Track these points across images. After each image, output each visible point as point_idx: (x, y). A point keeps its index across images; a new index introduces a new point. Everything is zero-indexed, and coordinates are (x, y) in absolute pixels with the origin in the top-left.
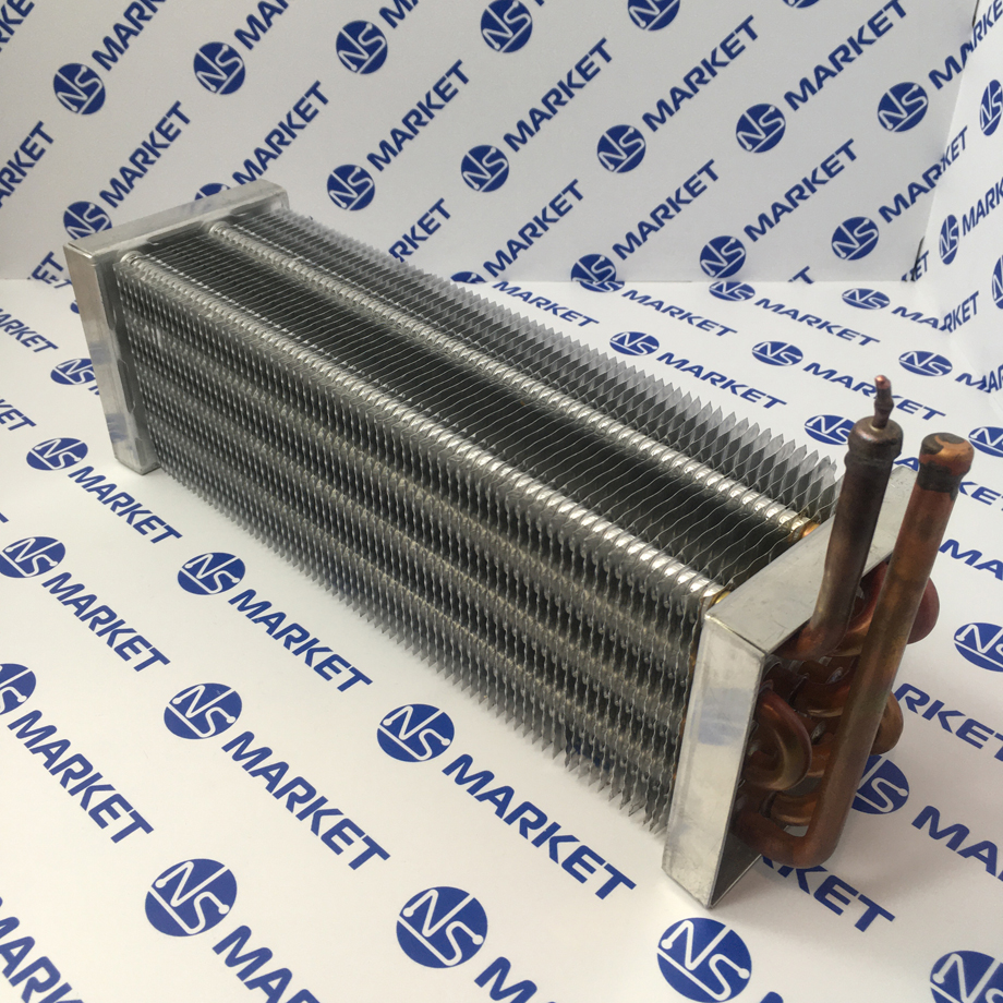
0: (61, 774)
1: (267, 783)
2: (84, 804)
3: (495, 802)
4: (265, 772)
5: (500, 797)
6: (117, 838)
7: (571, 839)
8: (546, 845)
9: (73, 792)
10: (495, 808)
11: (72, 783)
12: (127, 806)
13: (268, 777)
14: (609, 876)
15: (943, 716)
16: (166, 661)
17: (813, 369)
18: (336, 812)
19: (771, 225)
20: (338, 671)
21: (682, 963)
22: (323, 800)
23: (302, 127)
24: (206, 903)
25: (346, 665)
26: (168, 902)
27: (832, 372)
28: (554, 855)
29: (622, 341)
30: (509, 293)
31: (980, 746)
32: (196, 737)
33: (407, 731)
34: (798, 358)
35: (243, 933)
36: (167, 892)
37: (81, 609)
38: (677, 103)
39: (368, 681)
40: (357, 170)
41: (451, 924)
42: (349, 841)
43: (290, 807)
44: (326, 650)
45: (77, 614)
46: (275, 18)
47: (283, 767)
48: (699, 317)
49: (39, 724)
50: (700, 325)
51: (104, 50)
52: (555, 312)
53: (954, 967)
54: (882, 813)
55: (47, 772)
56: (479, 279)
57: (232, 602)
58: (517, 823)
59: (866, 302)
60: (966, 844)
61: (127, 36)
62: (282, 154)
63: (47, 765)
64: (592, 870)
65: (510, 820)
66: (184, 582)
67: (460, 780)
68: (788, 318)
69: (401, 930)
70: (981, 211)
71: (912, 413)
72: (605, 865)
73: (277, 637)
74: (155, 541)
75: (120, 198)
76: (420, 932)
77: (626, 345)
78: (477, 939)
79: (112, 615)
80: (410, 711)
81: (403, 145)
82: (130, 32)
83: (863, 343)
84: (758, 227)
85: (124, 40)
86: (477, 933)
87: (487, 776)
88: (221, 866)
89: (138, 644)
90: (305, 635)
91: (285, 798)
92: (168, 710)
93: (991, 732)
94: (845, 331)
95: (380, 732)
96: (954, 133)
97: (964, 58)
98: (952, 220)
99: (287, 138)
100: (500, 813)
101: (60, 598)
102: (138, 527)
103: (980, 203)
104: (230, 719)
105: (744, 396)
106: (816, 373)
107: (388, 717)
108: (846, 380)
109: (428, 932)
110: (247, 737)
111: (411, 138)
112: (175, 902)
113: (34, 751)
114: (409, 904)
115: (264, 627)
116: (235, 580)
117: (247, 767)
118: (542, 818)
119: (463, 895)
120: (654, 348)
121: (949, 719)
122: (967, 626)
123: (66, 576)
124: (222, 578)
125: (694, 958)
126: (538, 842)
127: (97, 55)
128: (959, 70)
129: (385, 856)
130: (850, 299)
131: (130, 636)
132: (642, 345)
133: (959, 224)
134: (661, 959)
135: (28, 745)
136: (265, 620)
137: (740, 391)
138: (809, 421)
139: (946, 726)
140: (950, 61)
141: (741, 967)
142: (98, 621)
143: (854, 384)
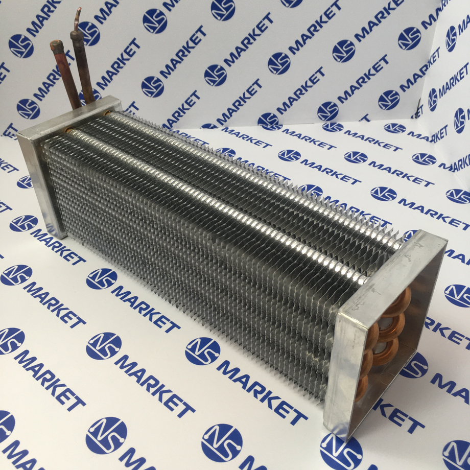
0: (41, 380)
1: (136, 379)
2: (53, 394)
3: (242, 382)
4: (135, 374)
5: (244, 380)
6: (70, 409)
7: (277, 398)
8: (266, 401)
9: (47, 388)
10: (242, 385)
11: (47, 384)
12: (73, 394)
13: (137, 376)
14: (296, 414)
15: (441, 330)
16: (84, 323)
17: (373, 164)
18: (169, 391)
19: (350, 96)
20: (164, 323)
21: (331, 454)
22: (163, 386)
23: (128, 60)
24: (113, 438)
25: (168, 320)
26: (96, 438)
27: (382, 165)
28: (270, 406)
29: (283, 154)
30: (229, 133)
31: (459, 343)
32: (102, 359)
33: (199, 351)
34: (366, 159)
35: (132, 451)
36: (95, 434)
37: (42, 299)
38: (304, 41)
39: (179, 328)
40: (155, 79)
41: (226, 441)
42: (176, 405)
43: (148, 390)
44: (159, 313)
45: (41, 302)
46: (113, 9)
47: (143, 371)
48: (319, 141)
49: (28, 357)
50: (319, 145)
51: (32, 27)
52: (251, 142)
53: (453, 448)
54: (416, 378)
55: (34, 379)
56: (215, 127)
57: (113, 292)
58: (252, 392)
59: (395, 130)
60: (455, 390)
61: (43, 20)
62: (120, 73)
63: (34, 376)
64: (288, 412)
65: (249, 391)
66: (90, 284)
67: (225, 373)
68: (359, 139)
69: (203, 446)
70: (448, 87)
71: (419, 184)
72: (294, 409)
73: (135, 308)
74: (74, 264)
75: (43, 96)
76: (212, 445)
77: (286, 157)
78: (238, 448)
79: (57, 302)
80: (199, 341)
81: (177, 66)
82: (44, 18)
83: (395, 150)
84: (344, 97)
85: (41, 22)
86: (238, 445)
87: (237, 370)
88: (119, 420)
89: (70, 315)
90: (148, 306)
91: (145, 386)
92: (87, 346)
93: (463, 336)
94: (386, 145)
95: (186, 352)
96: (433, 50)
97: (437, 15)
98: (434, 91)
99: (122, 65)
100: (244, 387)
101: (32, 295)
102: (65, 257)
103: (447, 83)
104: (117, 349)
105: (342, 179)
106: (374, 166)
107: (190, 344)
108: (388, 169)
109: (216, 445)
110: (126, 358)
111: (180, 62)
112: (100, 438)
113: (27, 370)
114: (206, 433)
115: (128, 304)
116: (113, 281)
117: (126, 372)
118: (264, 389)
119: (230, 427)
120: (299, 157)
121: (444, 331)
122: (450, 286)
123: (34, 284)
124: (107, 280)
125: (336, 450)
126: (262, 400)
127: (29, 30)
128: (435, 20)
129: (193, 411)
130: (388, 129)
131: (66, 311)
132: (293, 156)
133: (437, 93)
134: (322, 452)
135: (24, 367)
136: (129, 300)
137: (340, 177)
138: (373, 190)
139: (443, 335)
140: (431, 16)
141: (358, 454)
142: (51, 305)
143: (392, 171)
